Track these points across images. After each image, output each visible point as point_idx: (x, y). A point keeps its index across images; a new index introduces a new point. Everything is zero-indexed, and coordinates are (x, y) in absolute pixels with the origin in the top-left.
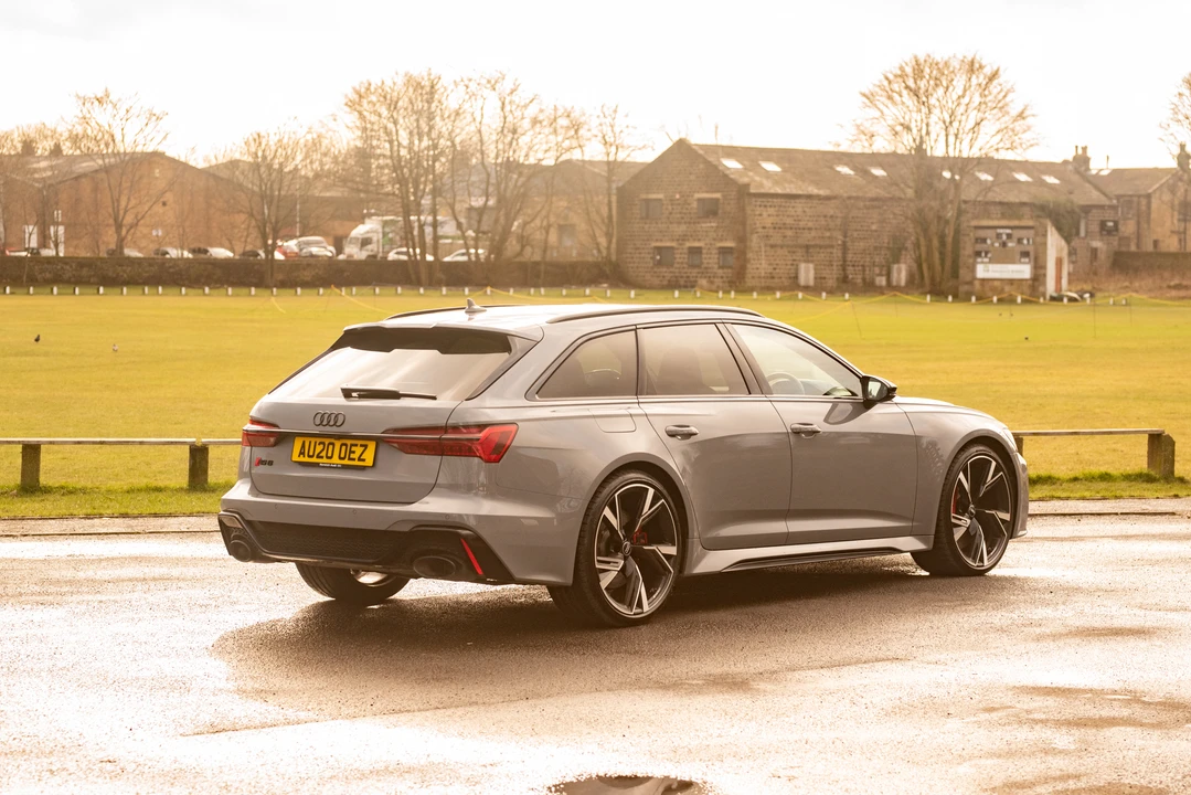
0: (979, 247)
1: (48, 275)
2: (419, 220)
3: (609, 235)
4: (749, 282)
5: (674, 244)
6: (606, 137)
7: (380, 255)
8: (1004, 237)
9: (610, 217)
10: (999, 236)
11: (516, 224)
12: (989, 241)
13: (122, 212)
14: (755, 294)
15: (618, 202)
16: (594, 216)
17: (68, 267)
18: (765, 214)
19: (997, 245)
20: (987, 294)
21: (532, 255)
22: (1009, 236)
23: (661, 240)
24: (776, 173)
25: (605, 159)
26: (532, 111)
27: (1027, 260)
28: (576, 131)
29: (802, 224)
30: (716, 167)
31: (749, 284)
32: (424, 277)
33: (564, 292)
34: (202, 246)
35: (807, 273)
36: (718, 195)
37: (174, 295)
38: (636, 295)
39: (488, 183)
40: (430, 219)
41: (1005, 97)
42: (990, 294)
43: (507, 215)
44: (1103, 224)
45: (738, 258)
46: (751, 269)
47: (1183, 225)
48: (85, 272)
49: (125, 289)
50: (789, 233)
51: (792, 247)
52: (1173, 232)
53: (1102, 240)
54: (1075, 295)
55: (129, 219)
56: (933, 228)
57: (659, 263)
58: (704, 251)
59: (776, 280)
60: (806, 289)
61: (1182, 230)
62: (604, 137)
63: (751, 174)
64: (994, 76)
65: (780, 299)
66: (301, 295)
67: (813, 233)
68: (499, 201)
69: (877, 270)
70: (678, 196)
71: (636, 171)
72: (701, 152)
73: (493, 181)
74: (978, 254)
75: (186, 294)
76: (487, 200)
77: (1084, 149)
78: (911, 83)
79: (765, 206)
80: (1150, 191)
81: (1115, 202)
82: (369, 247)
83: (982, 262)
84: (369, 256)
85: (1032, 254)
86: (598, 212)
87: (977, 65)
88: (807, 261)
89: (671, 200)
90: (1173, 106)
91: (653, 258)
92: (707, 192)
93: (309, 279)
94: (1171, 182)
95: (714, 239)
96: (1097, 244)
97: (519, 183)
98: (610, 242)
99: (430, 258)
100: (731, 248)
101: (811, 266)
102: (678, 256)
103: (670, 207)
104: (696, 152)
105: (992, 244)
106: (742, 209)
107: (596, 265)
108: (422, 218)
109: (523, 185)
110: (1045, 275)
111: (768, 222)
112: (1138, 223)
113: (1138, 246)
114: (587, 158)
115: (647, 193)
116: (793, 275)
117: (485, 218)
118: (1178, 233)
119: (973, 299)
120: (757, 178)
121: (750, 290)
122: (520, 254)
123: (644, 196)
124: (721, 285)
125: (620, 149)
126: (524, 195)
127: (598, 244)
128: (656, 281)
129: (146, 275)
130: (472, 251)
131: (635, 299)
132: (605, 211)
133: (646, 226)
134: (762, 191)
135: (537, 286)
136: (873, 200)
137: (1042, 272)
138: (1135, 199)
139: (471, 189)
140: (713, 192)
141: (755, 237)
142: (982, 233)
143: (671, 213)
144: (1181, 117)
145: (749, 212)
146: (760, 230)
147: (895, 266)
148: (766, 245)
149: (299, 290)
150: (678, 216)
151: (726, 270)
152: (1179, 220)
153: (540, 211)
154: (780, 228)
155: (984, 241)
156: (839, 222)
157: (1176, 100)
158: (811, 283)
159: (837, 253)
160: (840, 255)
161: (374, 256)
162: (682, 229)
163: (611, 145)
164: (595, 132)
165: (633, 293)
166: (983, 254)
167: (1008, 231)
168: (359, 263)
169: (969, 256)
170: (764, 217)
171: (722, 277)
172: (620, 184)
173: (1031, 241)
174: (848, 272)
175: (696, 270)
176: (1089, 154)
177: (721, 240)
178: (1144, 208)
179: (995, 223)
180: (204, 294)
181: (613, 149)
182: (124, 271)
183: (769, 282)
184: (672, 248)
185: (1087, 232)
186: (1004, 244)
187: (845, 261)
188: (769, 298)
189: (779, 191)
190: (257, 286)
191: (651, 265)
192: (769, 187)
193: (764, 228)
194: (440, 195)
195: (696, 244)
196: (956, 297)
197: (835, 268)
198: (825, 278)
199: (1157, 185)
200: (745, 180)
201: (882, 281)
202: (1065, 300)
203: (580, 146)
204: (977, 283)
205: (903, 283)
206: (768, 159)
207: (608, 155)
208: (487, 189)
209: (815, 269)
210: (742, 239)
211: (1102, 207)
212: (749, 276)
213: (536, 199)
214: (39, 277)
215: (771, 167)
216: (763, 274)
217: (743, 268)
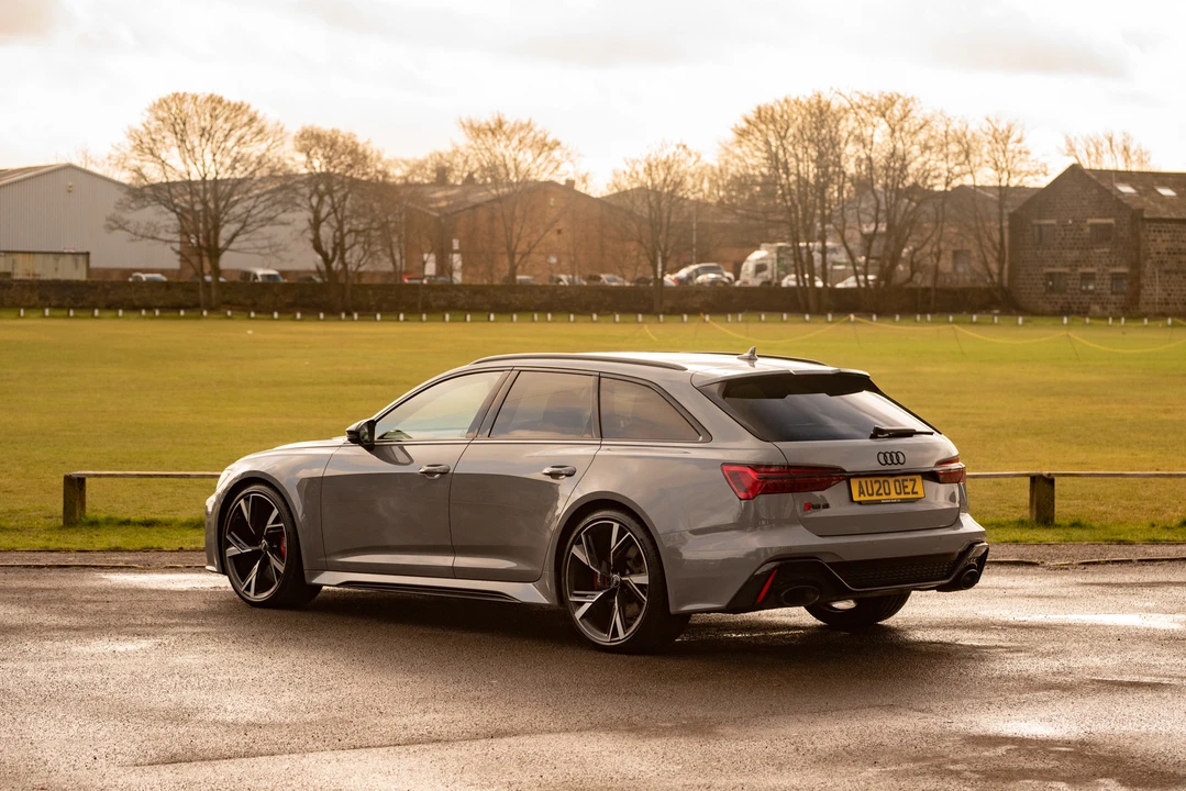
1: (442, 303)
2: (808, 247)
3: (1000, 261)
4: (1142, 308)
5: (1067, 270)
6: (999, 164)
7: (775, 281)
9: (1002, 244)
11: (905, 250)
13: (515, 241)
14: (1146, 321)
15: (1010, 227)
16: (986, 241)
17: (461, 295)
18: (1159, 240)
21: (922, 281)
23: (1054, 266)
24: (1171, 198)
25: (997, 184)
26: (922, 136)
28: (967, 157)
30: (1109, 192)
31: (1143, 310)
32: (812, 302)
33: (951, 318)
34: (595, 273)
36: (1111, 221)
37: (562, 322)
38: (1024, 321)
39: (878, 210)
40: (818, 245)
43: (897, 240)
45: (1131, 284)
46: (1145, 294)
48: (478, 299)
49: (515, 317)
55: (522, 247)
57: (1051, 290)
58: (1097, 277)
59: (1171, 306)
62: (996, 164)
63: (1145, 199)
65: (1171, 326)
66: (688, 322)
68: (888, 228)
70: (1070, 222)
71: (1026, 196)
72: (1094, 177)
73: (883, 207)
75: (575, 321)
76: (877, 227)
79: (1160, 231)
82: (765, 274)
84: (763, 283)
86: (990, 239)
89: (1063, 226)
91: (1046, 284)
92: (1100, 217)
93: (698, 305)
95: (1108, 265)
97: (910, 209)
98: (1001, 269)
99: (819, 284)
100: (1123, 274)
102: (1070, 282)
103: (1063, 233)
104: (1088, 177)
106: (1136, 235)
107: (988, 291)
108: (811, 244)
109: (914, 210)
111: (1163, 247)
114: (978, 184)
115: (1039, 218)
117: (875, 244)
121: (1140, 317)
122: (910, 280)
123: (1035, 222)
124: (1114, 310)
125: (1012, 175)
126: (913, 221)
127: (989, 270)
128: (1048, 308)
129: (538, 302)
130: (862, 277)
131: (1023, 325)
132: (996, 237)
133: (1038, 252)
134: (1157, 216)
135: (924, 312)
139: (862, 216)
140: (1105, 217)
141: (1148, 263)
143: (1063, 239)
145: (1142, 235)
146: (1154, 255)
148: (1159, 271)
149: (685, 317)
150: (1072, 241)
151: (1119, 297)
153: (931, 236)
154: (1175, 253)
161: (769, 283)
162: (1072, 255)
163: (1003, 170)
164: (986, 157)
165: (1020, 320)
168: (753, 289)
170: (1160, 242)
171: (1115, 303)
172: (1012, 210)
175: (1089, 296)
177: (1115, 266)
180: (593, 321)
181: (1005, 175)
182: (517, 299)
183: (1164, 308)
184: (1065, 274)
188: (1160, 324)
189: (1174, 216)
190: (644, 312)
191: (1044, 290)
192: (1163, 212)
193: (1158, 253)
194: (830, 222)
195: (1090, 270)
200: (1138, 205)
203: (972, 172)
206: (1164, 185)
207: (1000, 181)
208: (877, 215)
210: (1136, 266)
212: (1143, 301)
213: (925, 225)
214: (434, 304)
215: (1167, 192)
216: (1157, 300)
217: (1137, 294)
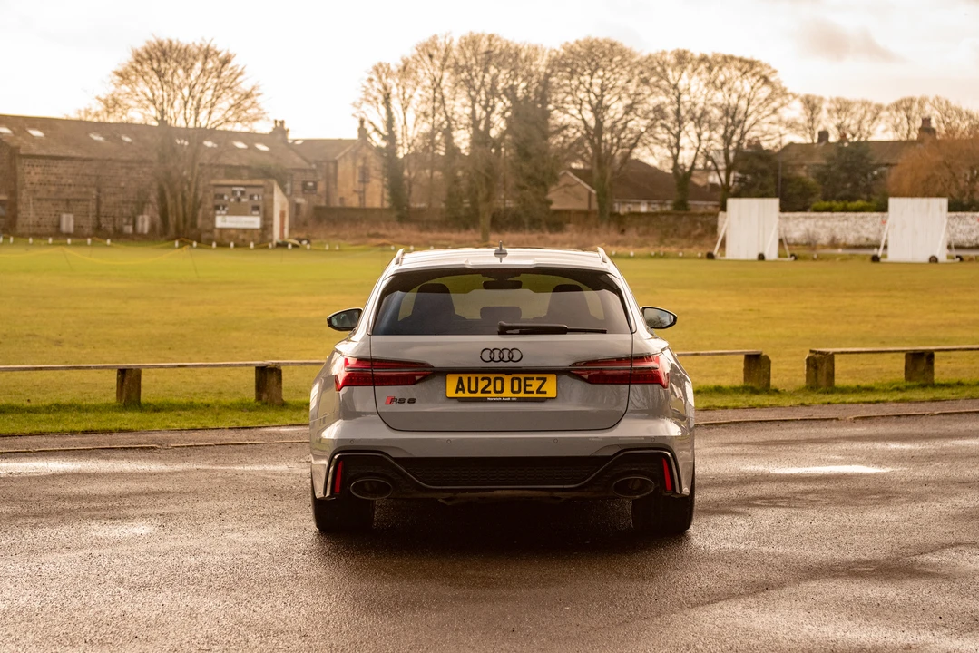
0: (218, 202)
4: (20, 230)
8: (239, 194)
10: (234, 193)
12: (226, 197)
14: (30, 239)
18: (33, 173)
19: (232, 200)
20: (226, 240)
22: (243, 193)
24: (40, 138)
27: (257, 213)
29: (63, 181)
31: (20, 232)
35: (68, 223)
41: (235, 78)
42: (227, 241)
44: (304, 185)
45: (10, 210)
46: (21, 218)
47: (362, 185)
50: (53, 189)
51: (55, 200)
52: (355, 191)
53: (304, 197)
54: (297, 242)
56: (178, 186)
59: (41, 228)
60: (68, 235)
61: (361, 189)
63: (20, 138)
64: (225, 62)
65: (53, 244)
67: (73, 189)
69: (125, 220)
74: (217, 208)
77: (282, 122)
78: (155, 66)
79: (33, 166)
80: (337, 158)
81: (314, 166)
83: (220, 215)
85: (262, 208)
87: (212, 52)
88: (68, 212)
90: (364, 89)
94: (353, 150)
96: (300, 200)
100: (4, 201)
101: (71, 216)
105: (229, 200)
106: (14, 168)
110: (272, 225)
111: (36, 179)
112: (327, 184)
113: (327, 201)
116: (56, 224)
118: (359, 192)
119: (214, 245)
120: (25, 142)
121: (22, 236)
134: (30, 152)
136: (127, 162)
137: (269, 223)
138: (325, 164)
141: (24, 193)
142: (220, 190)
144: (371, 99)
145: (19, 168)
146: (28, 186)
147: (140, 218)
148: (33, 199)
152: (360, 182)
154: (45, 184)
155: (222, 197)
156: (93, 180)
157: (367, 84)
158: (72, 230)
159: (92, 206)
160: (95, 207)
166: (221, 208)
167: (242, 189)
169: (210, 209)
170: (32, 175)
173: (261, 198)
174: (101, 222)
176: (286, 126)
178: (332, 171)
179: (231, 182)
183: (36, 230)
185: (292, 191)
186: (239, 200)
187: (98, 211)
188: (43, 242)
189: (44, 153)
192: (35, 150)
193: (32, 184)
196: (199, 242)
197: (90, 217)
198: (82, 227)
199: (342, 154)
200: (15, 144)
201: (129, 229)
202: (290, 246)
204: (216, 232)
205: (146, 231)
206: (34, 127)
209: (75, 219)
210: (13, 193)
211: (304, 170)
212: (20, 224)
215: (36, 133)
216: (31, 223)
217: (15, 217)
